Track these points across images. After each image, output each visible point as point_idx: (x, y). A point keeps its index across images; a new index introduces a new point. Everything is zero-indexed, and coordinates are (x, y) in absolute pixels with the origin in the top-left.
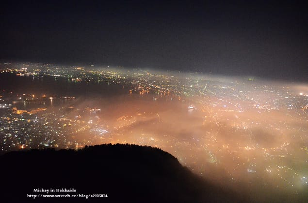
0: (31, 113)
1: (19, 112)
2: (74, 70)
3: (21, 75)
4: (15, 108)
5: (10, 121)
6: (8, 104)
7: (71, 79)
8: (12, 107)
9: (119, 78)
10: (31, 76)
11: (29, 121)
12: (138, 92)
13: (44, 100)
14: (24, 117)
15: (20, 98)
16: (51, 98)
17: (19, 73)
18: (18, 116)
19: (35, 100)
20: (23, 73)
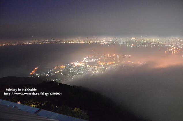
0: (107, 64)
1: (101, 64)
2: (131, 39)
3: (102, 44)
4: (99, 62)
5: (97, 68)
6: (96, 59)
7: (129, 45)
8: (98, 61)
9: (158, 43)
10: (107, 44)
11: (106, 68)
12: (171, 51)
13: (114, 57)
14: (104, 66)
15: (102, 56)
16: (118, 56)
17: (101, 42)
18: (101, 66)
19: (109, 57)
20: (103, 42)
